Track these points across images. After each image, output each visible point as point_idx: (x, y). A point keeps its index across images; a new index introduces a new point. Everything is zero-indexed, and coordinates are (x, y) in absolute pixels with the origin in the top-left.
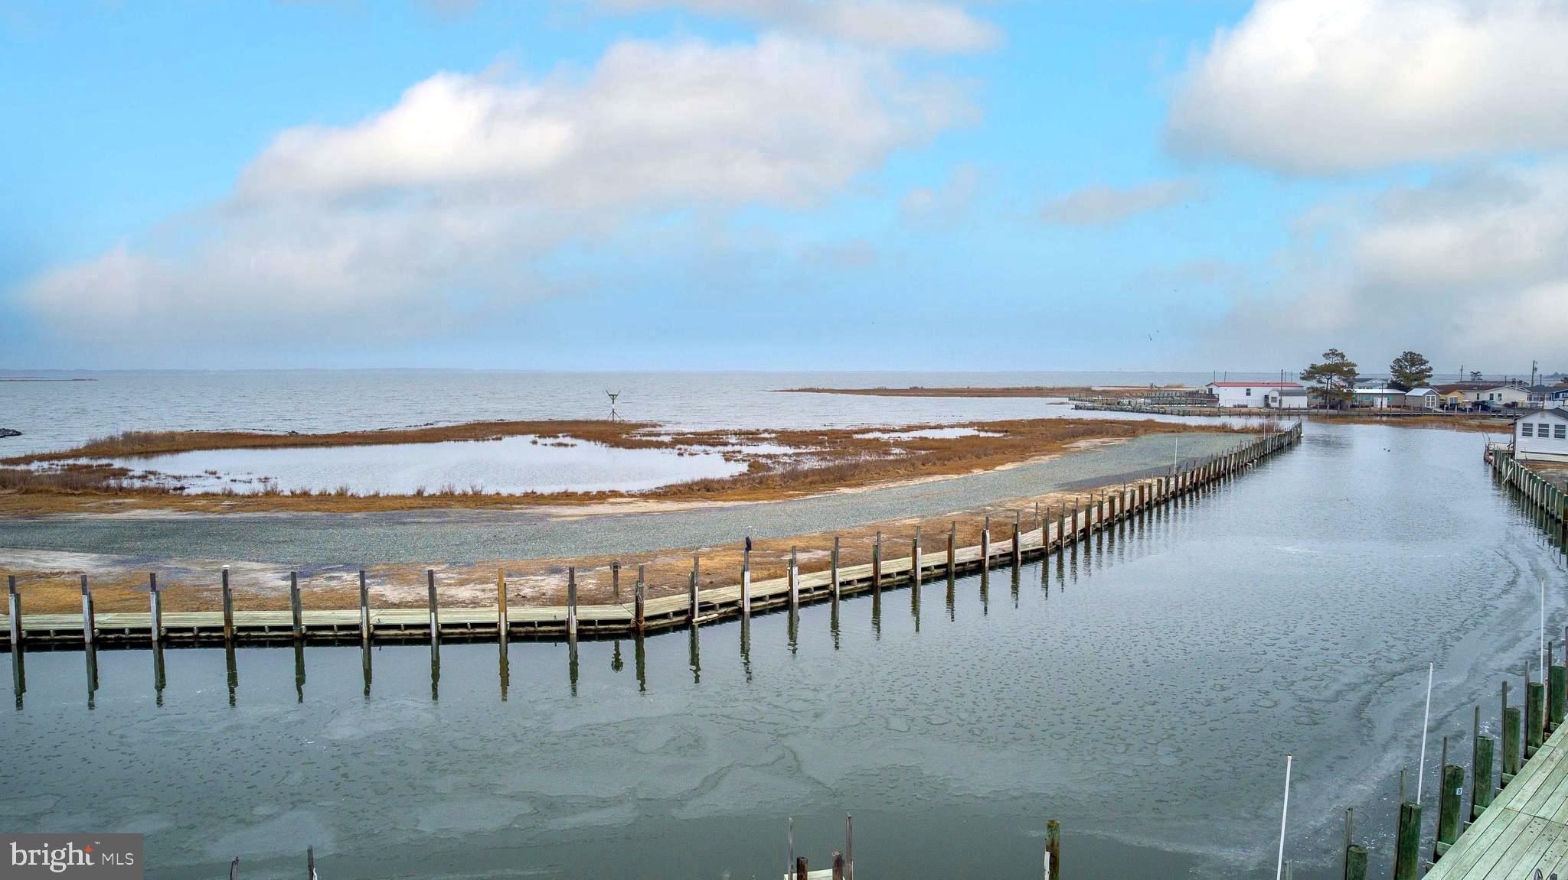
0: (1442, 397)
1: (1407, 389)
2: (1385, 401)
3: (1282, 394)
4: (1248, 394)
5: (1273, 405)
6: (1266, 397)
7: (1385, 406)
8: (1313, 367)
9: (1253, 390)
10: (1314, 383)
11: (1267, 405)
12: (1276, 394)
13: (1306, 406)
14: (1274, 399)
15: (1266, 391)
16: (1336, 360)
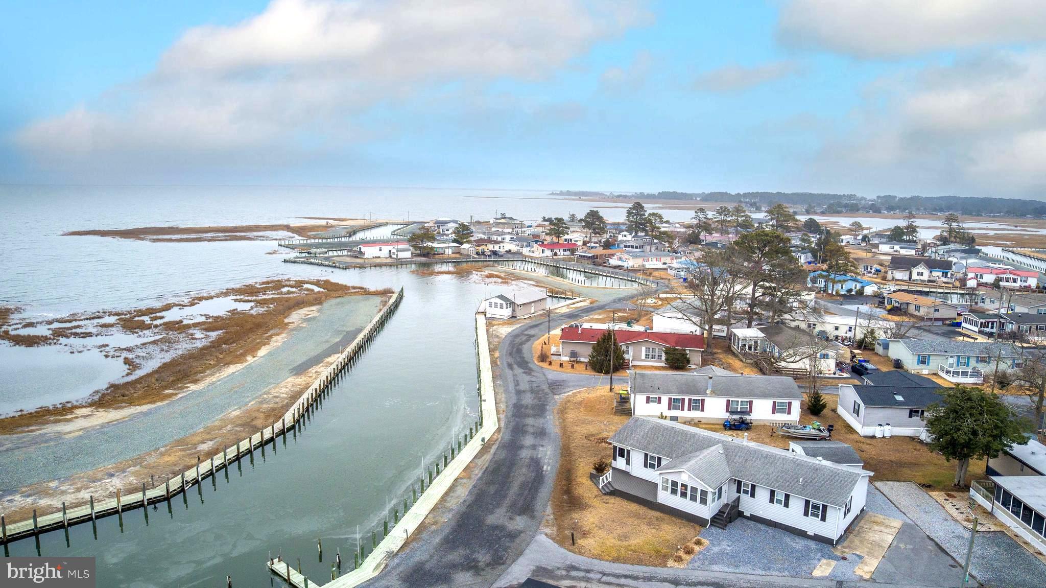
0: (477, 248)
1: (461, 244)
2: (450, 251)
3: (398, 251)
4: (380, 250)
5: (394, 256)
6: (390, 251)
7: (450, 253)
8: (414, 235)
9: (383, 248)
10: (414, 244)
11: (391, 257)
12: (395, 251)
13: (410, 257)
14: (394, 253)
15: (390, 248)
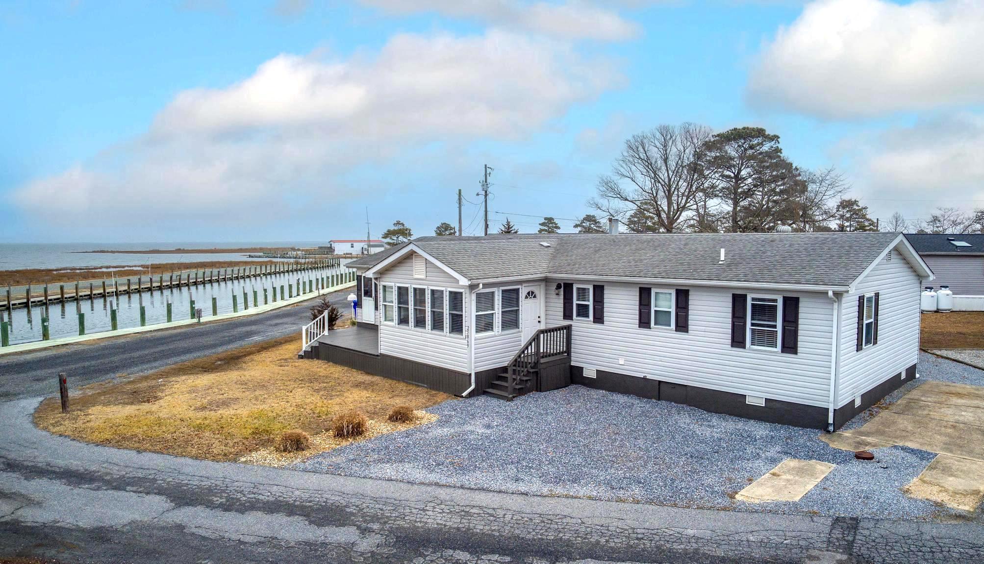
4: (352, 246)
6: (362, 248)
8: (389, 231)
9: (355, 244)
10: (388, 240)
12: (368, 246)
15: (361, 244)
16: (400, 227)
